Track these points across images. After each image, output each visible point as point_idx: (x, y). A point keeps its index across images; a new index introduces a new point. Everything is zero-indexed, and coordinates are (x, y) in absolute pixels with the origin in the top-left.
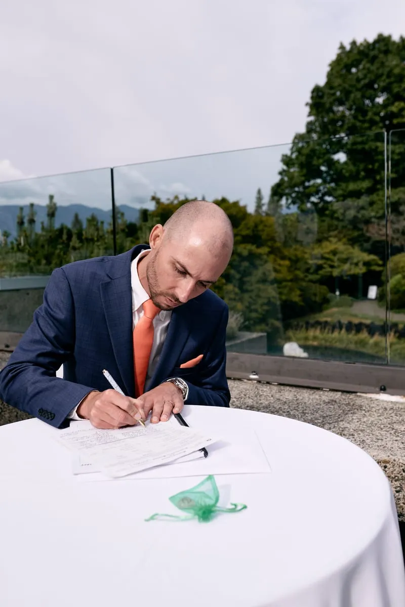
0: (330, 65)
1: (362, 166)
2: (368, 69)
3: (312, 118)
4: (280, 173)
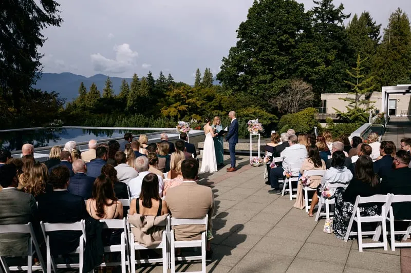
0: (249, 10)
1: (267, 67)
2: (270, 16)
3: (239, 39)
4: (221, 68)
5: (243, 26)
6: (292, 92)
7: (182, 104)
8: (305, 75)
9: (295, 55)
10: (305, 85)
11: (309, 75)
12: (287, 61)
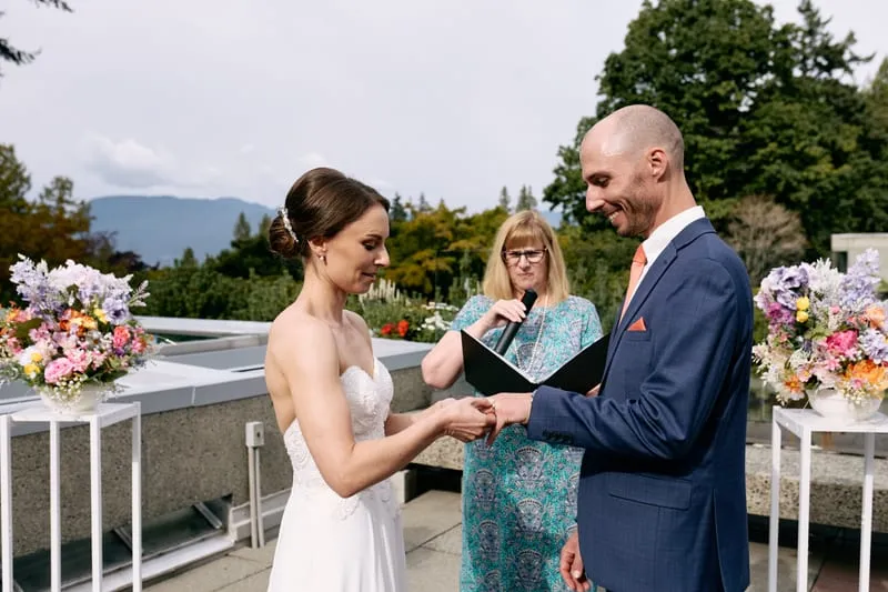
0: (630, 26)
2: (685, 36)
3: (604, 97)
4: (556, 171)
5: (614, 64)
6: (743, 233)
7: (440, 254)
8: (780, 187)
9: (753, 136)
10: (778, 216)
11: (790, 188)
12: (728, 152)
